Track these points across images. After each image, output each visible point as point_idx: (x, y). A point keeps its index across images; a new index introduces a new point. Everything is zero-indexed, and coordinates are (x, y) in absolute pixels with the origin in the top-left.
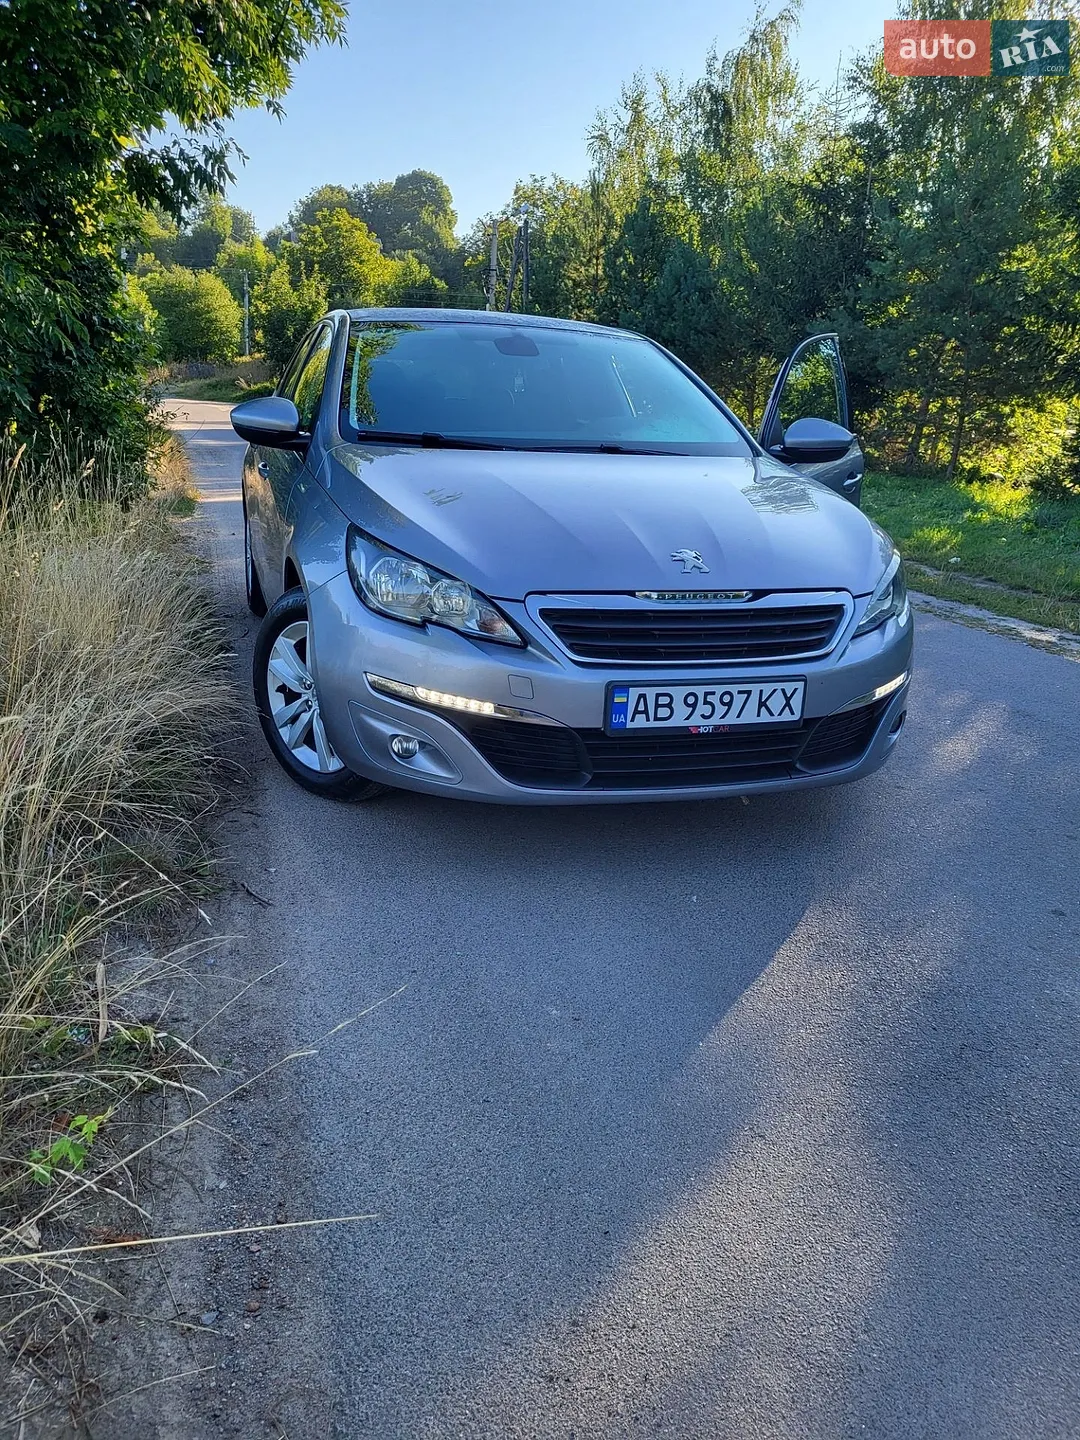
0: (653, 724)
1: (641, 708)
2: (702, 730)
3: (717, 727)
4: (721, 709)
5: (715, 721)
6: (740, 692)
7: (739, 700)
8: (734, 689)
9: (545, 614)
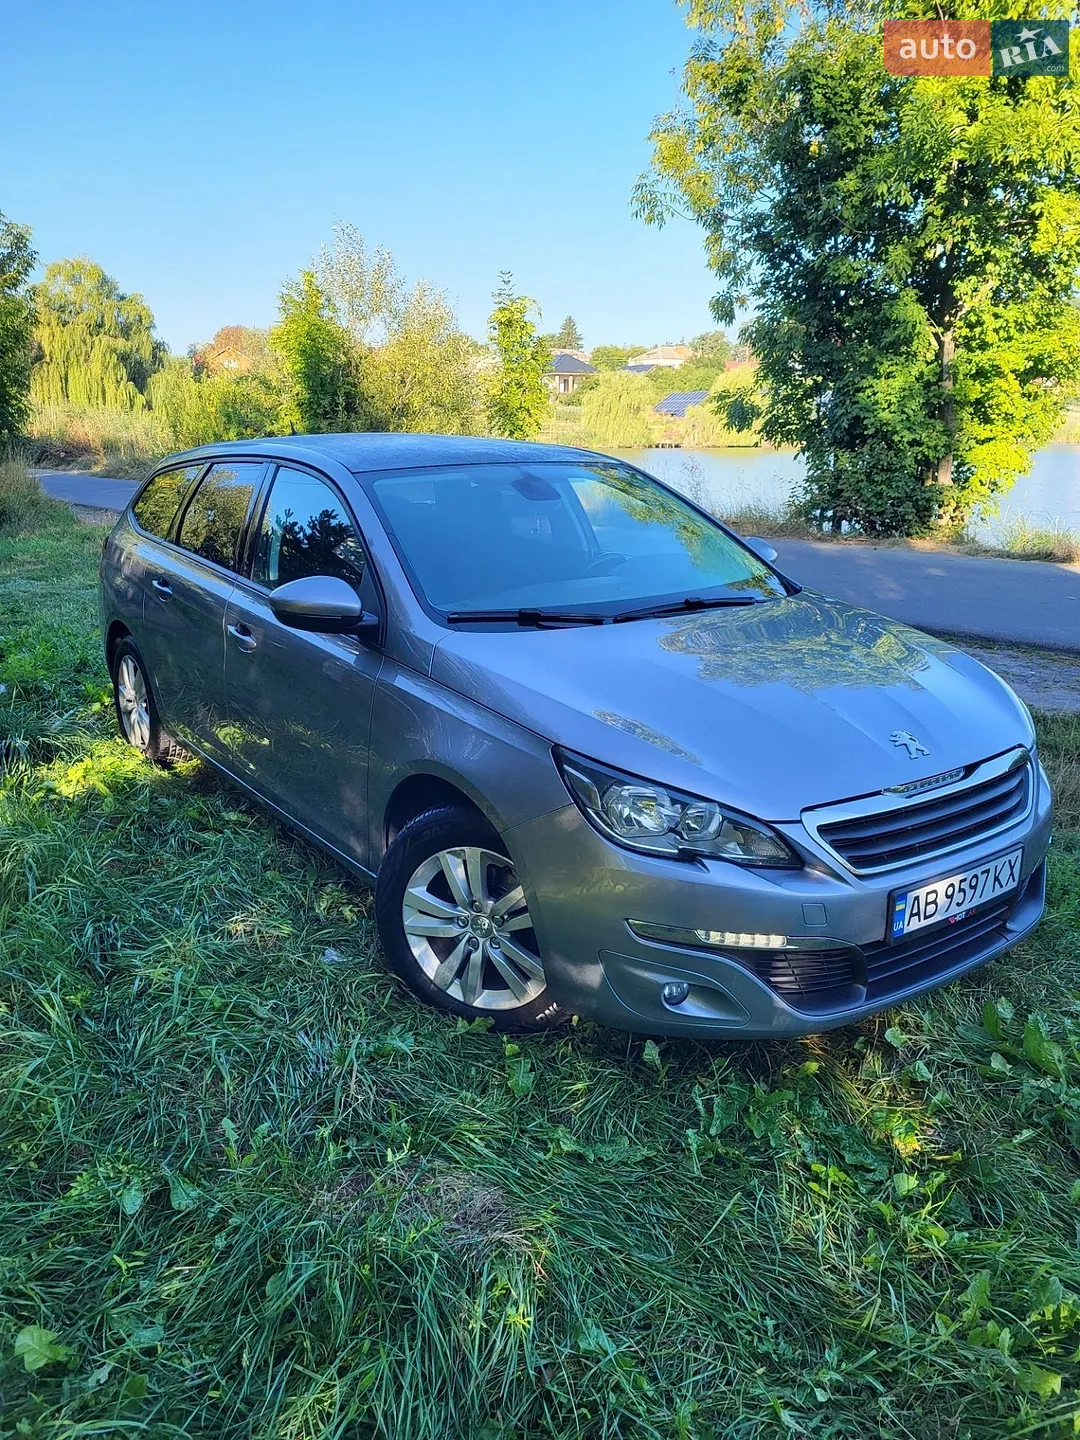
0: (925, 923)
1: (915, 911)
2: (958, 918)
3: (967, 911)
4: (970, 892)
5: (966, 906)
6: (983, 873)
7: (982, 878)
8: (978, 871)
9: (823, 830)
